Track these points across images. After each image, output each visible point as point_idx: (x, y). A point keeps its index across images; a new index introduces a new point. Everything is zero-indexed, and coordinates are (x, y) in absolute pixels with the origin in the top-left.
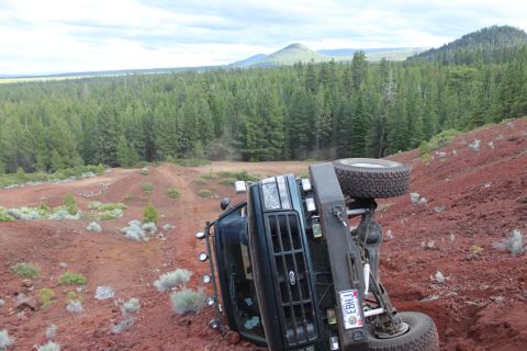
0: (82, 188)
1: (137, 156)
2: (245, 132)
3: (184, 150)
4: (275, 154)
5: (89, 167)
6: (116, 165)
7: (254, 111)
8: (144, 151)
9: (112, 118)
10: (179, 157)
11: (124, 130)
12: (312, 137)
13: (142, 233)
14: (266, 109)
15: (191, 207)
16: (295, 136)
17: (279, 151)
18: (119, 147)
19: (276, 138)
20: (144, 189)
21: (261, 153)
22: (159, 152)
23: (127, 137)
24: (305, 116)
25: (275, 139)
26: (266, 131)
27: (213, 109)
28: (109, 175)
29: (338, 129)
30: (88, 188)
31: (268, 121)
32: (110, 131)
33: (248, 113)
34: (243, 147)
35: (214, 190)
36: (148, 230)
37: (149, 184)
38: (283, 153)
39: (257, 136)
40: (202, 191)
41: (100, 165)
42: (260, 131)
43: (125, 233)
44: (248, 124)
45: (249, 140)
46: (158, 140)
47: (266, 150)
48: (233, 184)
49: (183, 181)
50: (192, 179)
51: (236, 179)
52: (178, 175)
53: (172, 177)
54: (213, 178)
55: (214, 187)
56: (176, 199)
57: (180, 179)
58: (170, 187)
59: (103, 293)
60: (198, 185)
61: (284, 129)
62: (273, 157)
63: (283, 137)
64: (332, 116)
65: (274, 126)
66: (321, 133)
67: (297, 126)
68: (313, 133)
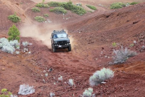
13: (13, 48)
36: (15, 46)
40: (37, 17)
43: (1, 48)
48: (61, 12)
49: (21, 9)
50: (28, 8)
51: (63, 8)
52: (17, 4)
53: (12, 6)
54: (45, 7)
55: (47, 14)
56: (17, 23)
57: (19, 7)
58: (12, 14)
59: (26, 90)
60: (34, 13)
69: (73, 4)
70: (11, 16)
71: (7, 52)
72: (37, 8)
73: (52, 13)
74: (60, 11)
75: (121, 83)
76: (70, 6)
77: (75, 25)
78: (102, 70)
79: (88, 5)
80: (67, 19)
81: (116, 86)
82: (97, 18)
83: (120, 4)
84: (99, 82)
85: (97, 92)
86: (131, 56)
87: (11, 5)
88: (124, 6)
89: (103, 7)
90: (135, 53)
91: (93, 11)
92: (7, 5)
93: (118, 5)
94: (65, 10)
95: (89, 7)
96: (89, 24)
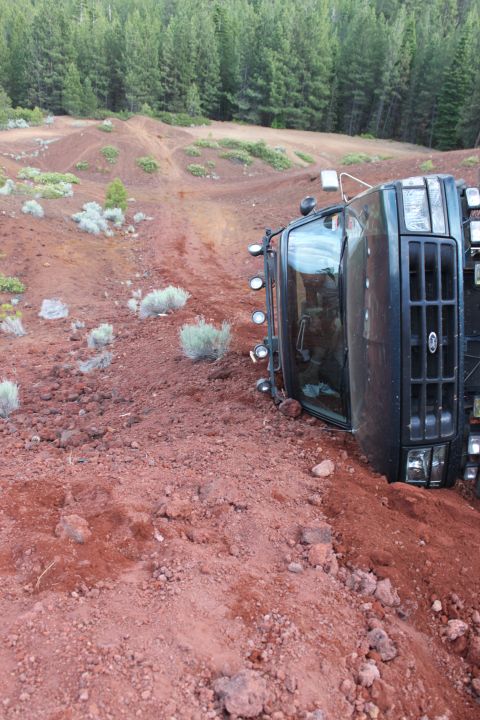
0: (9, 144)
1: (96, 101)
2: (268, 78)
3: (169, 97)
4: (311, 120)
5: (19, 110)
6: (62, 112)
7: (287, 44)
8: (106, 93)
9: (57, 32)
10: (161, 109)
11: (76, 55)
12: (373, 98)
13: (104, 224)
14: (306, 42)
15: (176, 190)
16: (347, 93)
17: (319, 115)
18: (66, 82)
19: (316, 93)
20: (105, 155)
21: (290, 115)
22: (130, 97)
23: (80, 67)
24: (368, 61)
25: (314, 94)
26: (302, 79)
27: (221, 32)
28: (50, 127)
29: (418, 89)
30: (17, 145)
31: (308, 62)
32: (54, 53)
33: (276, 47)
34: (261, 102)
35: (212, 167)
36: (112, 220)
37: (112, 147)
38: (324, 119)
39: (287, 85)
40: (193, 166)
41: (37, 108)
42: (293, 80)
43: (78, 222)
44: (274, 65)
45: (273, 92)
46: (130, 77)
47: (299, 111)
48: (242, 161)
49: (165, 148)
50: (179, 146)
51: (247, 153)
52: (159, 137)
53: (149, 140)
54: (212, 148)
55: (212, 162)
56: (153, 175)
57: (161, 144)
58: (145, 155)
59: (51, 310)
60: (188, 157)
61: (331, 80)
62: (308, 125)
63: (327, 93)
64: (411, 65)
65: (315, 73)
66: (389, 94)
67: (351, 76)
68: (376, 92)
69: (269, 147)
70: (143, 160)
71: (86, 232)
72: (195, 148)
73: (224, 161)
74: (239, 159)
76: (260, 150)
77: (255, 189)
79: (301, 152)
80: (250, 175)
82: (297, 180)
83: (361, 157)
87: (146, 137)
89: (327, 159)
91: (306, 164)
92: (140, 138)
93: (356, 158)
94: (250, 158)
95: (301, 156)
96: (280, 190)
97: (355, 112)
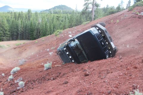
12: (18, 34)
14: (3, 25)
16: (13, 33)
17: (8, 38)
24: (16, 27)
25: (6, 34)
26: (3, 32)
29: (25, 31)
31: (4, 29)
38: (9, 39)
47: (4, 38)
61: (9, 31)
62: (6, 40)
63: (9, 34)
64: (23, 27)
65: (6, 31)
66: (21, 32)
67: (13, 30)
68: (18, 32)
69: (1, 45)
75: (23, 71)
78: (15, 68)
81: (21, 73)
82: (11, 49)
83: (19, 44)
84: (14, 73)
85: (14, 76)
86: (25, 61)
88: (21, 44)
89: (13, 45)
90: (27, 60)
91: (9, 47)
97: (15, 36)
